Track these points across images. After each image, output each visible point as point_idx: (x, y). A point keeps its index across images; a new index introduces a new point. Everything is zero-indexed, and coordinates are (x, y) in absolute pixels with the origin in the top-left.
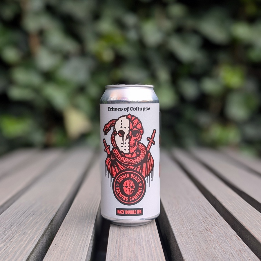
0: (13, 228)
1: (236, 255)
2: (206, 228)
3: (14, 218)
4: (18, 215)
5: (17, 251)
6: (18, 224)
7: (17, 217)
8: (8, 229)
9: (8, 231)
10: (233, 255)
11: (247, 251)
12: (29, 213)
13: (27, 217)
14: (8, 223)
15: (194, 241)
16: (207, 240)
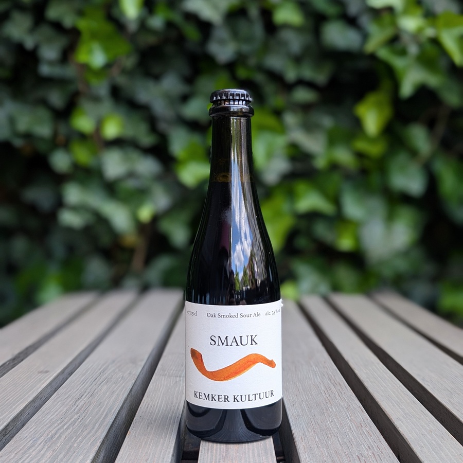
0: (85, 398)
1: (355, 429)
2: (326, 399)
3: (83, 387)
4: (87, 382)
5: (96, 424)
6: (90, 394)
7: (87, 385)
8: (79, 399)
9: (80, 401)
10: (351, 429)
11: (369, 425)
12: (101, 380)
13: (100, 384)
14: (77, 392)
15: (308, 413)
16: (324, 413)
